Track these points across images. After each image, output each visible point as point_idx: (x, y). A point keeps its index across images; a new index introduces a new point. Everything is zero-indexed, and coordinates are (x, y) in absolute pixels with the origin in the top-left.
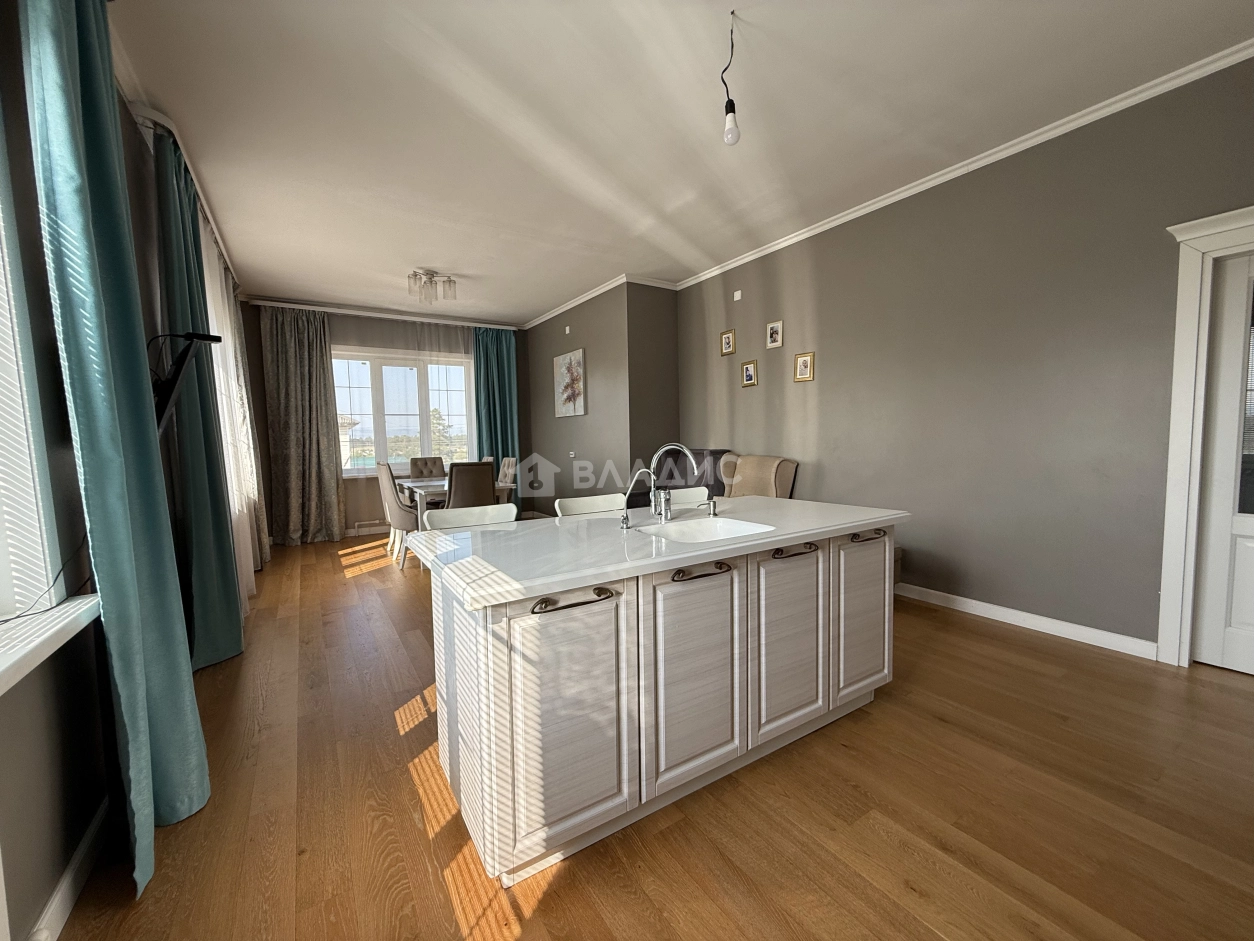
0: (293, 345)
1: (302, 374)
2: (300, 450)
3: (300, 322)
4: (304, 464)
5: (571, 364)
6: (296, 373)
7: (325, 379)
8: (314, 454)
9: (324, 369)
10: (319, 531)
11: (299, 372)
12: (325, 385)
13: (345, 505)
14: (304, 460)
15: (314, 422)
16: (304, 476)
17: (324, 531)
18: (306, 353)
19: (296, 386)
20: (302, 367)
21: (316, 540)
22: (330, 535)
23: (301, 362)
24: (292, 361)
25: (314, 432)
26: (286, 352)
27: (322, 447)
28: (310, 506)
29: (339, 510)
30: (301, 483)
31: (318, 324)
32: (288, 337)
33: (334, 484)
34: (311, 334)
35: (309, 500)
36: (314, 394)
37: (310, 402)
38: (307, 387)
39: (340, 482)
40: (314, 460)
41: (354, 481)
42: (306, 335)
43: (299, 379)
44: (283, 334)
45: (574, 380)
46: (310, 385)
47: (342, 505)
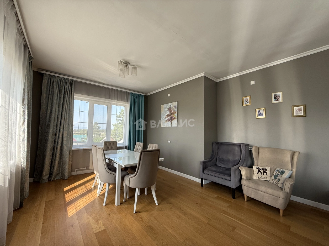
0: (57, 91)
1: (59, 104)
2: (54, 137)
3: (61, 83)
4: (54, 143)
5: (170, 107)
6: (56, 103)
7: (70, 107)
8: (60, 139)
9: (70, 103)
10: (58, 174)
11: (58, 103)
12: (69, 109)
13: (72, 162)
14: (55, 141)
15: (62, 125)
16: (54, 149)
17: (60, 174)
18: (63, 96)
19: (56, 109)
20: (60, 101)
21: (56, 179)
22: (63, 176)
23: (59, 99)
24: (55, 98)
25: (62, 129)
26: (53, 94)
27: (65, 136)
28: (55, 163)
29: (69, 164)
30: (52, 153)
31: (70, 85)
32: (55, 88)
33: (68, 153)
34: (66, 88)
35: (55, 160)
36: (64, 113)
37: (61, 116)
38: (61, 109)
39: (71, 151)
40: (60, 142)
41: (77, 151)
42: (63, 88)
43: (57, 106)
44: (53, 86)
45: (171, 113)
46: (62, 109)
47: (70, 161)
